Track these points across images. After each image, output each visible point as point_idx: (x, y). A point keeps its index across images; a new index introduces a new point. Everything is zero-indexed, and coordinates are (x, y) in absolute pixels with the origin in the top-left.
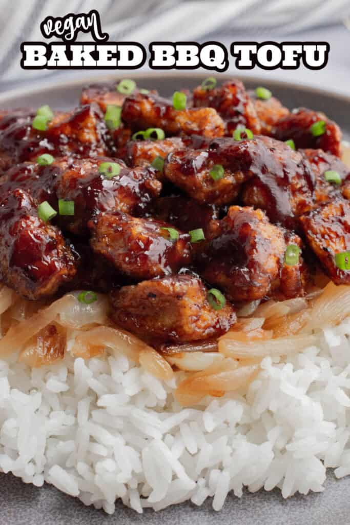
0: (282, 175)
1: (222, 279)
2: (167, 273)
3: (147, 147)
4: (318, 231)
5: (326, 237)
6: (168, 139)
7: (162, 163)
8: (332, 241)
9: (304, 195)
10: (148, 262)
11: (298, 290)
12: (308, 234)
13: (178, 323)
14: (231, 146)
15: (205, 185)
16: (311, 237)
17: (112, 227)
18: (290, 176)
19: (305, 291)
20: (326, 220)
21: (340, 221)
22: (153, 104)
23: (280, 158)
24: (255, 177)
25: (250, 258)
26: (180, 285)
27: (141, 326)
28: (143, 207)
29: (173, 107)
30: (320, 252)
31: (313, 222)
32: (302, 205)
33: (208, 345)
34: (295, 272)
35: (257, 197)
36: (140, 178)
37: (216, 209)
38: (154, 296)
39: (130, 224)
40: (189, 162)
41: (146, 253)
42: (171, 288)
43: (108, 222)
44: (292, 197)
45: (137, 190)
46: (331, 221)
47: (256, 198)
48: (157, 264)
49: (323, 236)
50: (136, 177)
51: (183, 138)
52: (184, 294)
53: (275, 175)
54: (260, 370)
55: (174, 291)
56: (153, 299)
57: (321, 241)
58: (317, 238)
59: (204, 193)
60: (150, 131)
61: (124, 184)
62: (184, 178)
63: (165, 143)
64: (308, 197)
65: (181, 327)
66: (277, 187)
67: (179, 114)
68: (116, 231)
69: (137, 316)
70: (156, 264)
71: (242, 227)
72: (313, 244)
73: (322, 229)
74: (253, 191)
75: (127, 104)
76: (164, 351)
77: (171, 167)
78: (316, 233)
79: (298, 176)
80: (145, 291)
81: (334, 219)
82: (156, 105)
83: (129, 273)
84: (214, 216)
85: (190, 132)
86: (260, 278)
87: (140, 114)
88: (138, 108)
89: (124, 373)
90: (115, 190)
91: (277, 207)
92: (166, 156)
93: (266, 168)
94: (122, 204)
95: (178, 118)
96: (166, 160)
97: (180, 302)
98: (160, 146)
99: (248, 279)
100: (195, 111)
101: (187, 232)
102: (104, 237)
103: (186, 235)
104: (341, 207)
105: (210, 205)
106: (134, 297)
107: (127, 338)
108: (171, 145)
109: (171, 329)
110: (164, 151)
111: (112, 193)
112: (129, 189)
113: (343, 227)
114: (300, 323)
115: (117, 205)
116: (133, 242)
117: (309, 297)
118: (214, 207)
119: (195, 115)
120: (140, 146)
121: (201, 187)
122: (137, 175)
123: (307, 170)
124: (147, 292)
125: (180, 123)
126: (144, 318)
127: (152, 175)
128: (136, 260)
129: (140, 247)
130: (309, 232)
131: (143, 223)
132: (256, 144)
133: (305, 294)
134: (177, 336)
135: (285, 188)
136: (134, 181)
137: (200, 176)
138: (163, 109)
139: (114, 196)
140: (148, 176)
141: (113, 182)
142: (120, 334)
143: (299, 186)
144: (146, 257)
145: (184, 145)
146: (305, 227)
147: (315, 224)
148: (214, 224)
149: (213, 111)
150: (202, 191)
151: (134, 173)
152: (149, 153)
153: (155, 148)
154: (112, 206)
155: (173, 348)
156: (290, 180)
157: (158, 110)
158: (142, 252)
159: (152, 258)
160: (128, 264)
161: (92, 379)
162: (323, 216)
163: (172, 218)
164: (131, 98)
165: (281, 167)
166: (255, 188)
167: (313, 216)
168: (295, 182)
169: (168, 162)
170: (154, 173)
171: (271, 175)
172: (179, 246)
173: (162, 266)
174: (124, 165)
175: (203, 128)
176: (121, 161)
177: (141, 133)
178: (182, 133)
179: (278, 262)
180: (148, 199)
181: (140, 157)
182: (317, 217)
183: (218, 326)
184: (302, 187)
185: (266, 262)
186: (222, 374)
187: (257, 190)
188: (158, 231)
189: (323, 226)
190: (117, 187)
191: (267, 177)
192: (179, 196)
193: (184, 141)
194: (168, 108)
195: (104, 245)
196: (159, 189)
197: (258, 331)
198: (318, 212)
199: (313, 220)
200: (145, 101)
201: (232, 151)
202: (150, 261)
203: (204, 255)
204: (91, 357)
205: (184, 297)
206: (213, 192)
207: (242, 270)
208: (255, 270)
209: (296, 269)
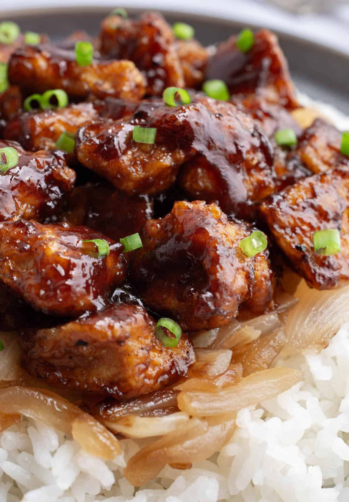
0: (232, 149)
1: (172, 303)
2: (99, 307)
3: (48, 121)
4: (287, 224)
5: (298, 231)
6: (75, 107)
7: (72, 142)
8: (306, 236)
9: (262, 173)
10: (72, 295)
11: (267, 303)
12: (274, 229)
13: (121, 376)
14: (165, 115)
15: (134, 170)
16: (278, 233)
17: (16, 245)
18: (244, 150)
19: (275, 303)
20: (295, 207)
21: (312, 206)
22: (48, 60)
23: (230, 127)
24: (199, 154)
25: (212, 278)
26: (121, 327)
27: (70, 381)
28: (53, 206)
29: (76, 62)
30: (293, 253)
31: (280, 213)
32: (261, 187)
33: (162, 398)
34: (264, 283)
35: (203, 182)
36: (46, 167)
37: (150, 200)
38: (86, 344)
39: (41, 239)
40: (109, 141)
41: (69, 282)
42: (109, 333)
43: (8, 237)
44: (247, 177)
45: (44, 185)
46: (301, 209)
47: (201, 184)
48: (84, 295)
49: (293, 230)
50: (40, 167)
51: (94, 104)
52: (127, 338)
53: (226, 150)
54: (235, 427)
55: (113, 337)
56: (85, 348)
57: (291, 237)
58: (286, 233)
59: (134, 181)
60: (49, 94)
61: (26, 179)
62: (105, 164)
63: (72, 113)
64: (266, 175)
65: (125, 380)
66: (227, 166)
67: (84, 71)
68: (22, 250)
69: (63, 369)
70: (82, 296)
71: (196, 233)
72: (282, 242)
73: (292, 222)
74: (196, 173)
75: (14, 63)
76: (104, 417)
77: (85, 149)
78: (283, 227)
79: (254, 149)
80: (72, 338)
81: (305, 205)
82: (53, 62)
83: (45, 311)
84: (149, 211)
85: (102, 96)
86: (227, 304)
87: (34, 74)
88: (29, 65)
89: (53, 454)
90: (13, 189)
91: (230, 193)
92: (75, 131)
93: (212, 141)
94: (25, 206)
95: (84, 76)
96: (77, 139)
97: (122, 349)
98: (66, 117)
99: (213, 308)
100: (106, 67)
101: (118, 241)
102: (6, 260)
103: (117, 245)
104: (311, 185)
105: (141, 196)
106: (56, 344)
107: (52, 402)
108: (79, 114)
109: (112, 384)
110: (71, 124)
111: (10, 194)
112: (33, 184)
113: (317, 213)
114: (274, 348)
115: (17, 208)
116: (49, 267)
117: (280, 310)
118: (147, 198)
119: (106, 71)
120: (38, 120)
121: (129, 174)
122: (41, 163)
123: (264, 140)
124: (75, 338)
125: (88, 83)
126: (72, 369)
127: (60, 161)
128: (56, 294)
129: (58, 273)
130: (276, 226)
131: (58, 235)
132: (198, 110)
133: (275, 307)
134: (121, 394)
135: (238, 167)
136: (38, 171)
137: (125, 159)
138: (63, 64)
139: (14, 197)
140: (56, 163)
141: (10, 177)
142: (42, 398)
143: (255, 162)
144: (69, 287)
145: (96, 114)
146: (270, 220)
147: (283, 215)
148: (152, 225)
149: (129, 65)
150: (131, 180)
151: (37, 161)
152: (52, 129)
153: (59, 121)
154: (11, 212)
155: (117, 410)
156: (245, 156)
157: (56, 67)
158: (62, 282)
159: (78, 289)
160: (44, 300)
161: (9, 463)
162: (291, 202)
163: (91, 216)
164: (18, 53)
165: (231, 139)
166: (199, 170)
167: (278, 204)
168: (250, 156)
169: (80, 142)
170: (62, 157)
171: (219, 151)
172: (110, 262)
173: (91, 297)
174: (20, 148)
175: (119, 90)
176: (16, 143)
177: (36, 97)
178: (92, 97)
179: (248, 277)
180: (58, 195)
181: (39, 135)
182: (283, 205)
183: (173, 372)
184: (259, 163)
185: (234, 281)
186: (188, 443)
187: (202, 172)
188: (80, 244)
189: (292, 216)
190: (14, 183)
191: (214, 154)
192: (97, 184)
193: (95, 107)
194: (69, 63)
195: (7, 271)
196: (72, 180)
197: (228, 375)
198: (284, 197)
199: (278, 210)
200: (37, 56)
201: (167, 122)
202: (75, 293)
203: (144, 271)
204: (3, 430)
205: (127, 341)
206: (145, 180)
207: (203, 296)
208: (221, 293)
209: (265, 278)
